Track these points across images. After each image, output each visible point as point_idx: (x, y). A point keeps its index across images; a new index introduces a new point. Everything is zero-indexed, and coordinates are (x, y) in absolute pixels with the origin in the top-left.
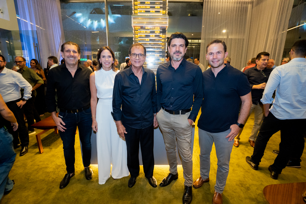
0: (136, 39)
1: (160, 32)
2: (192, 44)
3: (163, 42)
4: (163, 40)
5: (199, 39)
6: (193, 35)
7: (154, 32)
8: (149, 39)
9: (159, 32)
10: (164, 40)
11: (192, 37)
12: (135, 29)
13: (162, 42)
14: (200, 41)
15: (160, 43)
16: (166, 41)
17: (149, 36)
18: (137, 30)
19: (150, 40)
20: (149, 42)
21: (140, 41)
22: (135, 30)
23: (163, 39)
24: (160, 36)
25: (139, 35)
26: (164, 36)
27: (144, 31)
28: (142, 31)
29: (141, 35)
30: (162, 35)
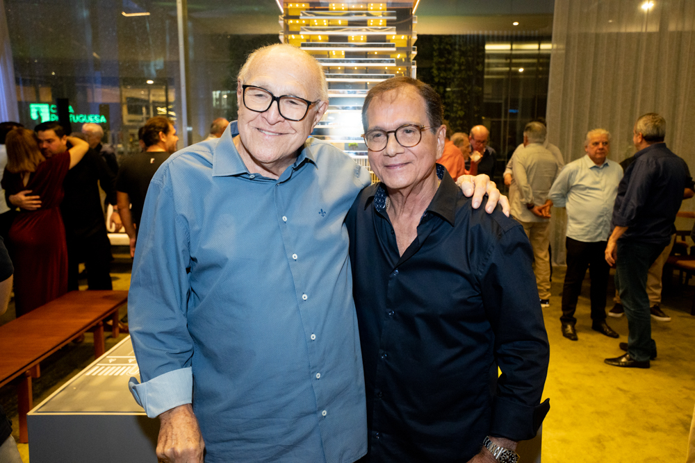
1: (389, 23)
2: (515, 61)
3: (399, 62)
4: (399, 56)
5: (547, 38)
6: (516, 24)
7: (364, 23)
8: (343, 50)
9: (382, 22)
10: (405, 56)
11: (514, 33)
12: (287, 10)
13: (394, 65)
14: (546, 47)
15: (386, 65)
16: (412, 57)
17: (345, 39)
18: (297, 17)
19: (348, 54)
20: (343, 61)
22: (288, 17)
23: (398, 49)
24: (388, 38)
25: (304, 35)
26: (404, 39)
27: (325, 21)
28: (315, 21)
29: (310, 35)
30: (398, 34)
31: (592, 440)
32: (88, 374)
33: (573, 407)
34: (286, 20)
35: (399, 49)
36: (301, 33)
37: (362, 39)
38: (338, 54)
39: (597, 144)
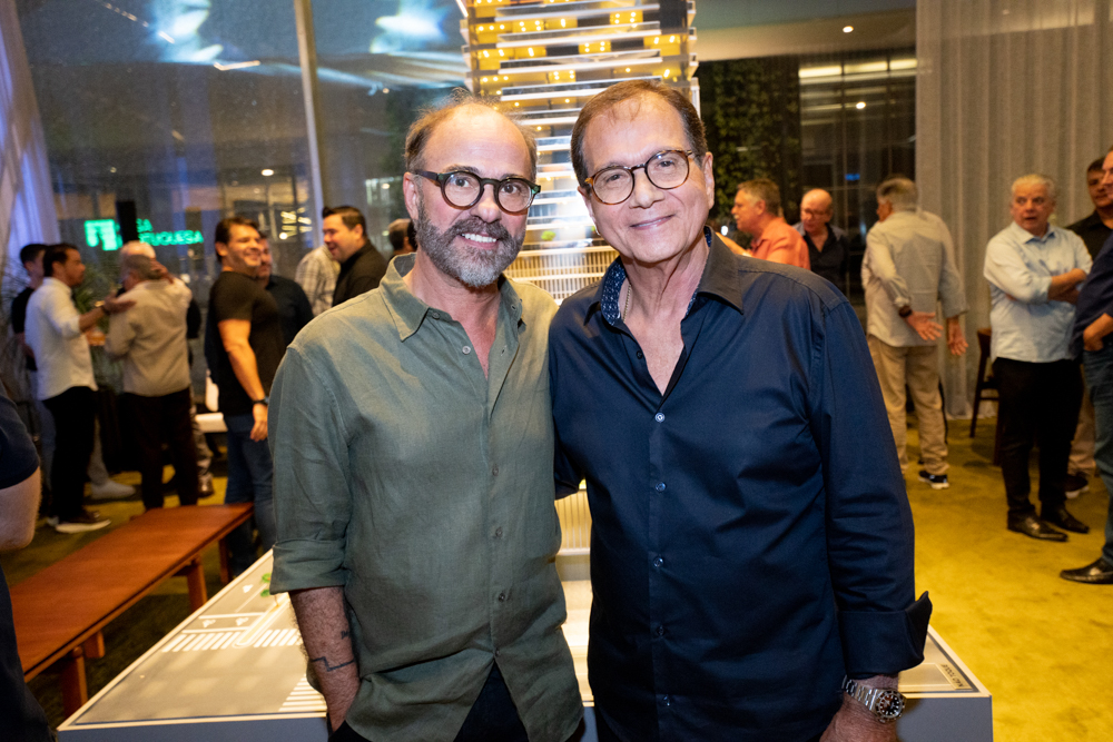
0: (485, 80)
1: (648, 16)
2: (849, 92)
6: (848, 29)
7: (603, 20)
8: (572, 69)
9: (635, 18)
10: (679, 72)
11: (847, 46)
12: (472, 10)
16: (691, 73)
17: (573, 50)
18: (490, 20)
19: (580, 75)
20: (572, 88)
21: (516, 92)
22: (475, 19)
23: (665, 59)
24: (646, 42)
25: (504, 49)
26: (675, 43)
27: (537, 23)
28: (523, 23)
29: (514, 49)
30: (664, 33)
31: (1060, 717)
32: (166, 649)
33: (1016, 658)
34: (472, 27)
35: (668, 60)
36: (499, 45)
37: (602, 49)
38: (564, 75)
39: (1021, 200)
